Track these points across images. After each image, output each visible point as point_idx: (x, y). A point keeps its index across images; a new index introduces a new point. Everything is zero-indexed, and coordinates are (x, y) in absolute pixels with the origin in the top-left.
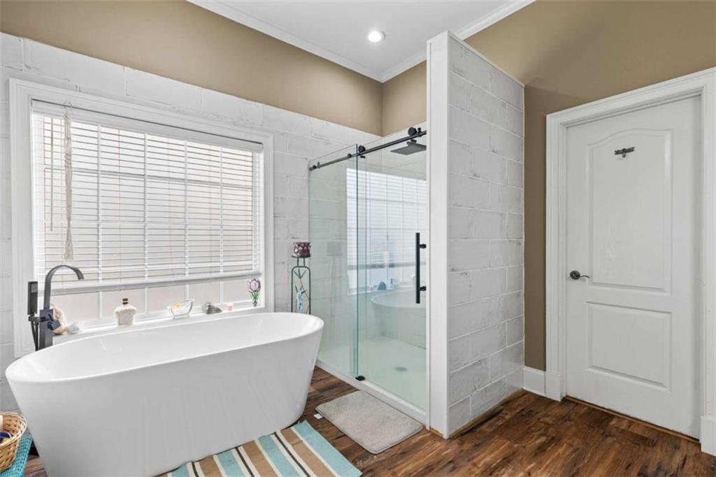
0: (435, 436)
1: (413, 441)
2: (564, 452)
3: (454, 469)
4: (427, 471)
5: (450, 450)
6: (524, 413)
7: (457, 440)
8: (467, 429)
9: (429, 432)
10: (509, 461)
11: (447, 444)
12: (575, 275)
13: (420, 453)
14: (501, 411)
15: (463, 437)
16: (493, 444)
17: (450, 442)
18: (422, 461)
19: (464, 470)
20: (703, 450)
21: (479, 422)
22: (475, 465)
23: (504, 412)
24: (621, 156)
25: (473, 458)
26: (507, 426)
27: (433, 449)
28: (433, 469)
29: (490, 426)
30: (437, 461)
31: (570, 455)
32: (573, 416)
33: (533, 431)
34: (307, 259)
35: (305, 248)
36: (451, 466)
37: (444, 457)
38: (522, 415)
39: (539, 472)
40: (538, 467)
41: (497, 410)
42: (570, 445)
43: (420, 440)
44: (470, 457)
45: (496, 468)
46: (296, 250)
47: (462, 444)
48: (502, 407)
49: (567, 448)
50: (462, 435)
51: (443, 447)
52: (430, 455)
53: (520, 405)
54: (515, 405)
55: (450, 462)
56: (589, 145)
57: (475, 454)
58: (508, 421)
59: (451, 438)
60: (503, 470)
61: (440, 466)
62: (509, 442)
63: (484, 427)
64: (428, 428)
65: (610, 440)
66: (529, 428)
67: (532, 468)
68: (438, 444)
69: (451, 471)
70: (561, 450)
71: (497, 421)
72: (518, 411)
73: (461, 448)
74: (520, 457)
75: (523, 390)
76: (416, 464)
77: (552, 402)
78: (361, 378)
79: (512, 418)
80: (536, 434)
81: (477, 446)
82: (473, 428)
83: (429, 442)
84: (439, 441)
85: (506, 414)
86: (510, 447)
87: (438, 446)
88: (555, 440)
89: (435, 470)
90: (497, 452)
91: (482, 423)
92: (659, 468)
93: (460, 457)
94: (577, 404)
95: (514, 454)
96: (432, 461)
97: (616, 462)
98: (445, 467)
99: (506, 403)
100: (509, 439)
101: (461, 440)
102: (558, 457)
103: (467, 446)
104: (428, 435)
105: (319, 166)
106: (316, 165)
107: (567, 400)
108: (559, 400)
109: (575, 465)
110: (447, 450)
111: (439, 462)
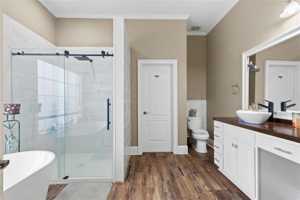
0: (119, 184)
1: (113, 190)
2: (154, 168)
3: (134, 191)
4: (127, 197)
5: (128, 186)
6: (137, 162)
7: (127, 181)
8: (126, 176)
9: (116, 184)
10: (146, 179)
11: (125, 184)
12: (145, 113)
13: (120, 193)
14: (131, 165)
15: (128, 179)
16: (138, 176)
17: (125, 183)
18: (123, 195)
19: (137, 189)
20: (174, 154)
21: (128, 171)
22: (139, 185)
23: (132, 164)
24: (156, 77)
25: (137, 183)
26: (136, 168)
27: (122, 189)
28: (129, 195)
29: (132, 171)
30: (127, 192)
31: (156, 168)
32: (148, 158)
33: (144, 166)
34: (16, 115)
35: (18, 108)
36: (133, 190)
37: (129, 189)
38: (137, 163)
39: (154, 177)
40: (153, 176)
41: (130, 165)
42: (154, 166)
43: (115, 188)
44: (135, 184)
45: (144, 182)
46: (8, 109)
47: (129, 181)
48: (130, 163)
49: (154, 167)
50: (127, 178)
51: (125, 186)
52: (123, 191)
53: (134, 160)
54: (133, 161)
55: (132, 189)
56: (149, 72)
57: (136, 182)
58: (135, 167)
59: (125, 181)
60: (147, 182)
61: (130, 193)
62: (141, 173)
63: (131, 172)
64: (114, 183)
65: (159, 160)
66: (142, 166)
67: (152, 177)
68: (122, 186)
69: (135, 192)
70: (153, 168)
71: (132, 168)
72: (135, 162)
73: (131, 183)
74: (147, 176)
75: (131, 155)
76: (122, 197)
77: (141, 155)
78: (66, 178)
79: (135, 165)
80: (145, 167)
81: (134, 179)
82: (128, 174)
83: (119, 187)
84: (122, 185)
85: (133, 165)
86: (142, 174)
87: (123, 187)
88: (150, 166)
89: (130, 195)
90: (141, 178)
91: (129, 171)
92: (172, 162)
93: (133, 186)
94: (146, 154)
95: (145, 176)
96: (126, 193)
97: (165, 165)
98: (131, 192)
99: (130, 161)
100: (140, 172)
101: (128, 180)
102: (154, 170)
103: (131, 181)
104: (116, 185)
105: (23, 54)
106: (21, 53)
107: (144, 154)
108: (142, 154)
109: (159, 170)
110: (127, 186)
111: (128, 192)
